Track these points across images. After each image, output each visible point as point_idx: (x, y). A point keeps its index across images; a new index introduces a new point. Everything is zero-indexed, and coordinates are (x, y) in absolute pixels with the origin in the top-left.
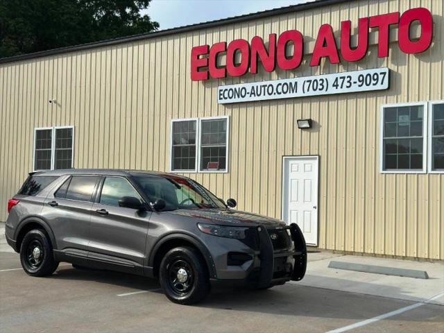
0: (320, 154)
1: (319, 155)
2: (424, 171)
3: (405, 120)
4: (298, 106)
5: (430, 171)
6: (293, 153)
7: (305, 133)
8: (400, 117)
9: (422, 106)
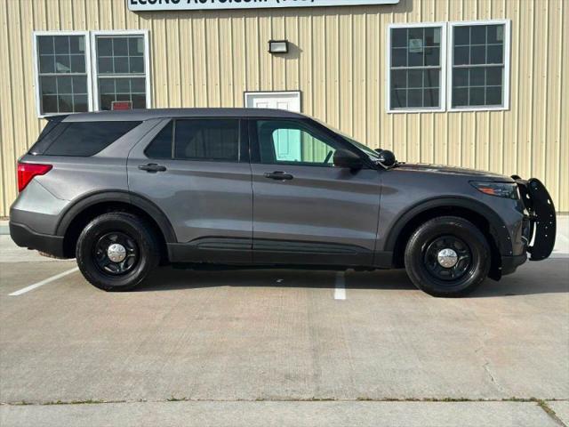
0: (302, 89)
1: (299, 91)
2: (443, 109)
3: (417, 45)
4: (266, 21)
5: (450, 109)
6: (260, 88)
7: (277, 59)
8: (411, 40)
9: (439, 28)
